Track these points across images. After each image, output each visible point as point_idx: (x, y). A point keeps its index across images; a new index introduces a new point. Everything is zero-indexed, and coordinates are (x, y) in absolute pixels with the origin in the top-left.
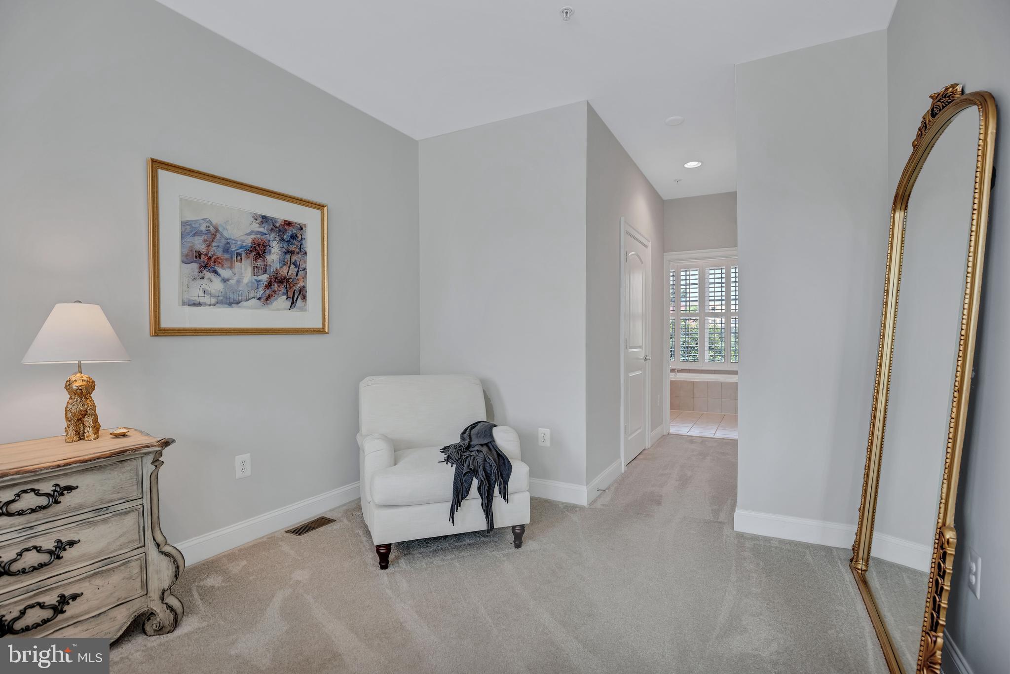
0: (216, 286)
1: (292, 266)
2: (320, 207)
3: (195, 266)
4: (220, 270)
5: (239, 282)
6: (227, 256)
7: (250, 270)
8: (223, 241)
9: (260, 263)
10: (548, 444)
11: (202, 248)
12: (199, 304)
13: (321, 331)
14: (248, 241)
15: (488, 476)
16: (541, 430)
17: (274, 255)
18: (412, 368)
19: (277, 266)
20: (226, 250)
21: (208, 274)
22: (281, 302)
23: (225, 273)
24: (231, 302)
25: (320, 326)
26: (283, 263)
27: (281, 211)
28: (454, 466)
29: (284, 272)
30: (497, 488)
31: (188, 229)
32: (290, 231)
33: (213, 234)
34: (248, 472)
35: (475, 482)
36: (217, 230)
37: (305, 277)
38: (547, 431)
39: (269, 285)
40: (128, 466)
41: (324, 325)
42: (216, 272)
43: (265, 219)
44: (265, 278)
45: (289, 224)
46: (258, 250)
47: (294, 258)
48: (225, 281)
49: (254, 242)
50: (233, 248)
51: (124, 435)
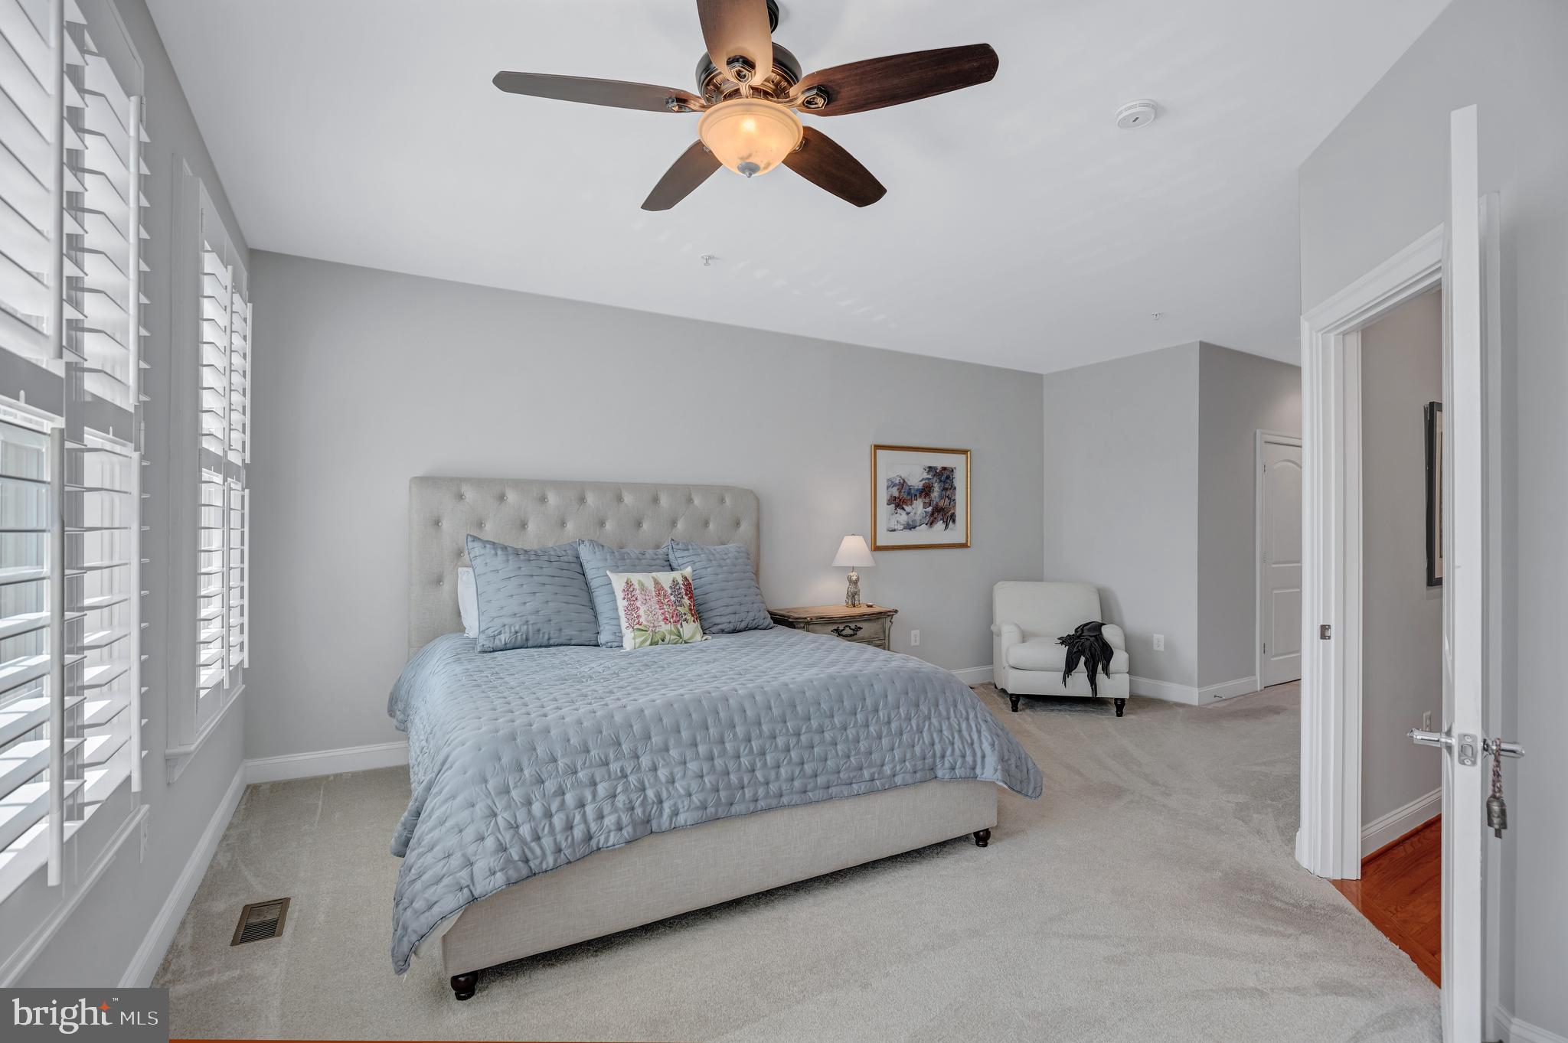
0: (903, 517)
1: (947, 499)
2: (965, 452)
3: (893, 505)
4: (905, 507)
5: (915, 514)
6: (909, 497)
7: (921, 505)
8: (907, 488)
9: (927, 500)
10: (1162, 648)
11: (896, 494)
12: (894, 530)
13: (964, 546)
14: (920, 485)
15: (1093, 656)
16: (1156, 636)
17: (936, 494)
18: (1035, 575)
19: (937, 500)
20: (909, 494)
21: (899, 510)
22: (940, 525)
23: (908, 508)
24: (910, 527)
25: (965, 542)
26: (941, 497)
27: (940, 461)
28: (1067, 647)
29: (941, 504)
30: (1100, 666)
31: (891, 484)
32: (946, 474)
33: (902, 484)
34: (918, 643)
35: (1083, 659)
36: (904, 481)
37: (954, 506)
38: (1162, 637)
39: (932, 514)
40: (880, 621)
41: (967, 541)
42: (903, 509)
43: (931, 469)
44: (930, 509)
45: (944, 469)
46: (926, 491)
47: (948, 493)
48: (908, 513)
49: (923, 486)
50: (912, 491)
51: (871, 606)
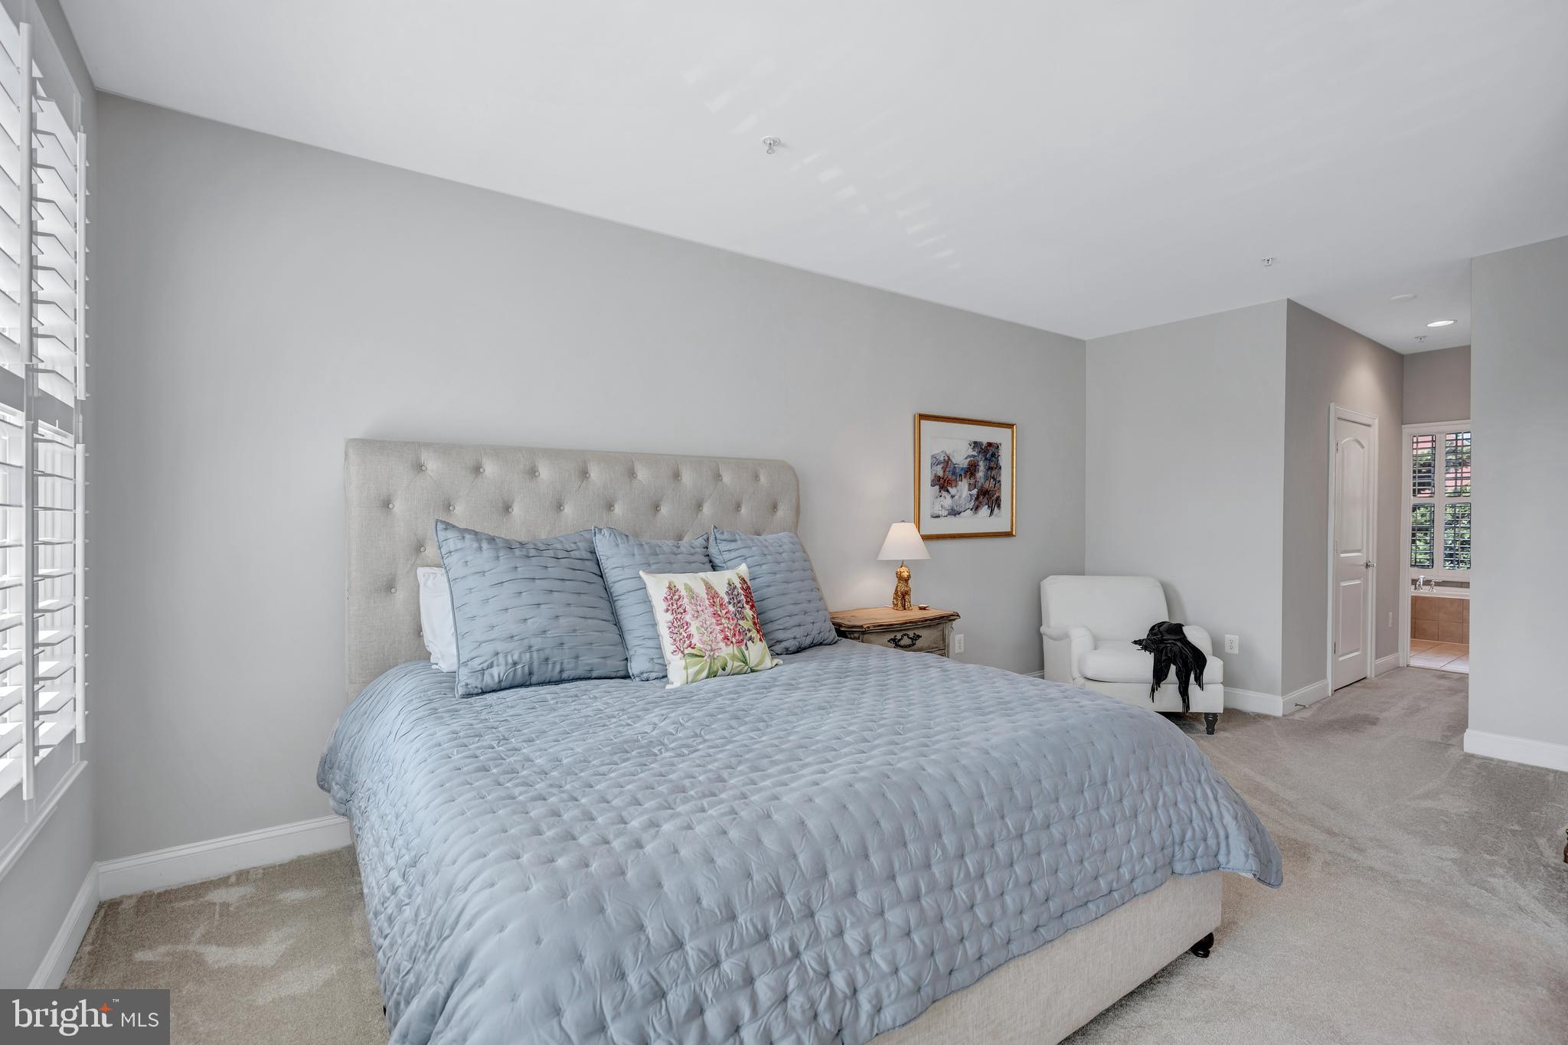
0: (947, 501)
1: (992, 480)
2: (1010, 426)
3: (937, 487)
4: (949, 488)
5: (960, 497)
6: (954, 478)
7: (967, 487)
8: (952, 466)
9: (972, 481)
10: (1236, 651)
11: (940, 473)
12: (938, 517)
13: (1008, 535)
14: (965, 464)
15: (1185, 663)
16: (1228, 637)
17: (980, 474)
19: (982, 480)
20: (954, 473)
21: (944, 493)
22: (985, 511)
23: (953, 491)
24: (954, 513)
25: (1009, 530)
26: (987, 478)
27: (985, 435)
28: (1153, 654)
29: (986, 486)
30: (1192, 676)
31: (935, 462)
32: (991, 450)
33: (947, 462)
34: (962, 650)
35: (1173, 668)
36: (949, 459)
37: (999, 489)
38: (1236, 638)
39: (977, 498)
41: (1012, 529)
42: (948, 491)
43: (976, 444)
44: (975, 492)
45: (990, 444)
46: (971, 470)
47: (994, 473)
48: (953, 497)
49: (969, 464)
50: (957, 471)
